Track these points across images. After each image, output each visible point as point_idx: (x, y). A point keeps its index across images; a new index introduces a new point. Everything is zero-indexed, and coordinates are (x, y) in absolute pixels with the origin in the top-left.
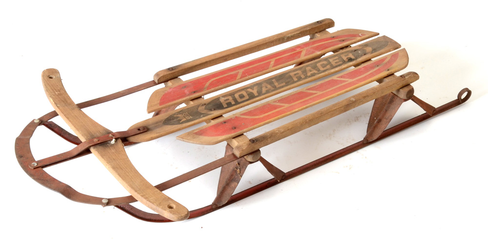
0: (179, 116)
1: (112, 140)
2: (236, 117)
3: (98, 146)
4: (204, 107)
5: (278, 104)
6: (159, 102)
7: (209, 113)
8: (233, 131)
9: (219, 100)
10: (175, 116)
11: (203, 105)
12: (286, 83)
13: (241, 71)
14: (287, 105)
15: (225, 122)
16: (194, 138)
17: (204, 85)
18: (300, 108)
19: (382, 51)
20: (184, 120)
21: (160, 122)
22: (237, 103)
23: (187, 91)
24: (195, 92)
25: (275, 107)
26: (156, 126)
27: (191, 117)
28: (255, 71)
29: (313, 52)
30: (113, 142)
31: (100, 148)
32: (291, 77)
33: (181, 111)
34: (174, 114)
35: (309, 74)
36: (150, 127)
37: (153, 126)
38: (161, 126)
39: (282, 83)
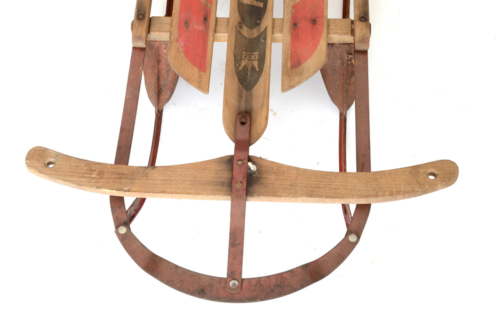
0: (243, 63)
1: (248, 166)
2: (293, 7)
4: (245, 28)
6: (196, 69)
7: (262, 30)
9: (243, 4)
10: (240, 68)
11: (241, 27)
15: (295, 24)
16: (301, 74)
20: (256, 64)
23: (197, 27)
24: (206, 20)
26: (247, 101)
27: (256, 53)
33: (235, 57)
34: (237, 68)
36: (244, 109)
37: (243, 103)
38: (251, 95)
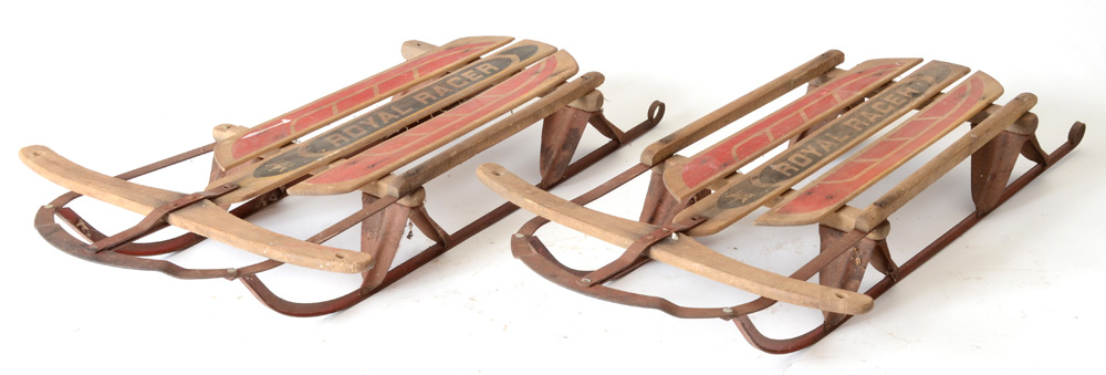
1: (671, 235)
2: (819, 184)
3: (658, 245)
4: (758, 180)
5: (864, 160)
6: (684, 184)
8: (831, 201)
9: (770, 169)
10: (727, 197)
11: (754, 178)
12: (850, 134)
13: (767, 130)
14: (878, 161)
17: (731, 155)
18: (902, 160)
19: (949, 78)
21: (713, 206)
22: (802, 169)
23: (712, 166)
24: (725, 165)
25: (865, 166)
26: (712, 213)
27: (751, 195)
28: (788, 128)
29: (850, 95)
30: (674, 236)
31: (664, 246)
32: (847, 127)
34: (724, 195)
35: (872, 119)
36: (706, 214)
37: (707, 212)
38: (720, 211)
39: (843, 136)
